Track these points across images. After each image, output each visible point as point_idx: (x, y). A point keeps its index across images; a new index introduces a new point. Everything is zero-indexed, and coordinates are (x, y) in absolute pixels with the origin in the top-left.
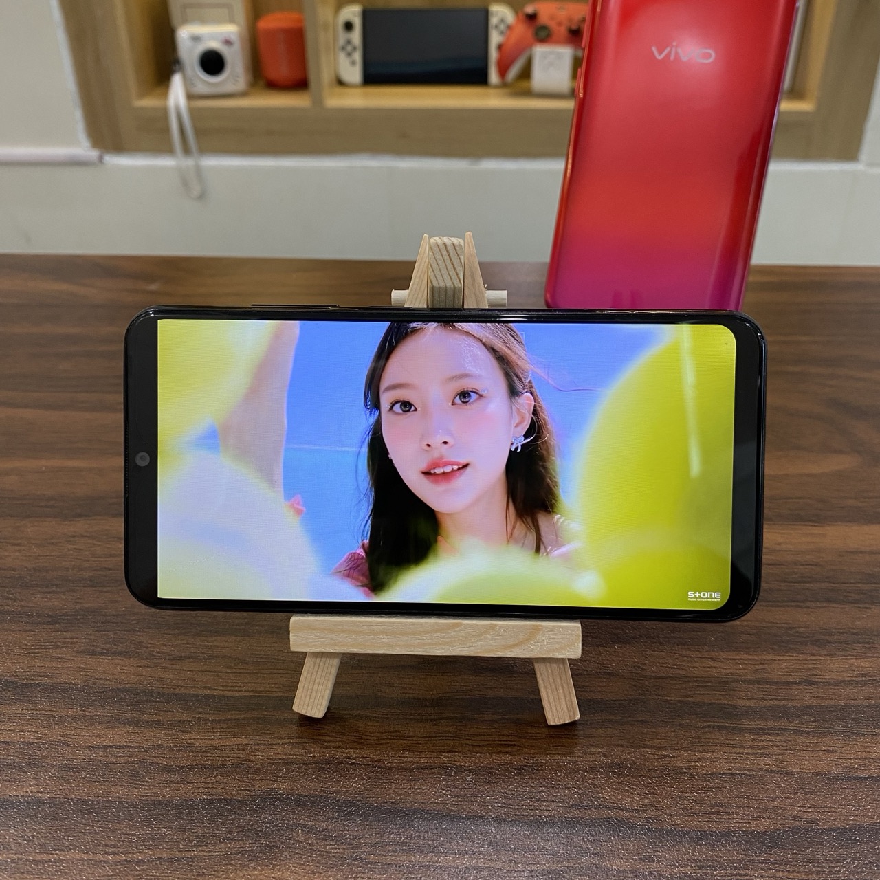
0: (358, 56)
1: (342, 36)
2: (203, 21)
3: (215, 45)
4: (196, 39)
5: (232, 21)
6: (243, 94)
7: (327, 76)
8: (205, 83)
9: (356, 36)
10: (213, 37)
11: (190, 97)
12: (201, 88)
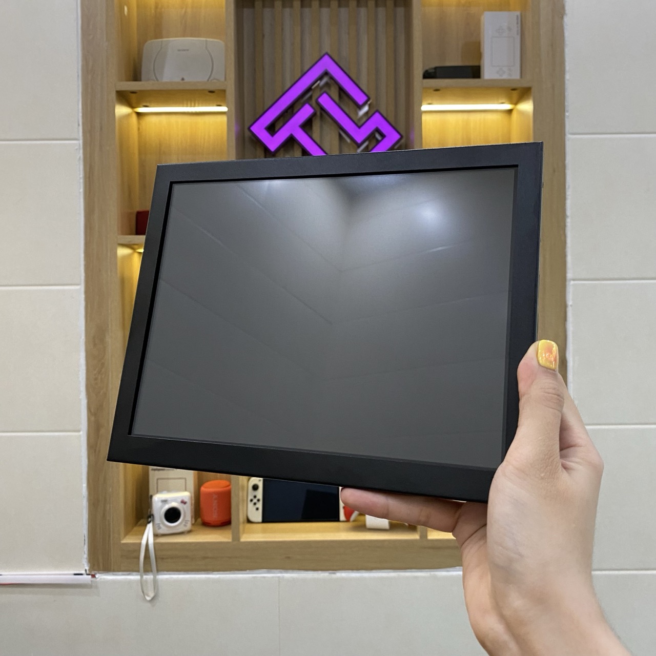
0: (260, 505)
1: (251, 494)
2: (169, 490)
3: (174, 504)
4: (165, 501)
5: (186, 490)
6: (189, 532)
7: (242, 518)
8: (167, 527)
9: (260, 493)
10: (175, 500)
11: (156, 536)
12: (163, 530)
